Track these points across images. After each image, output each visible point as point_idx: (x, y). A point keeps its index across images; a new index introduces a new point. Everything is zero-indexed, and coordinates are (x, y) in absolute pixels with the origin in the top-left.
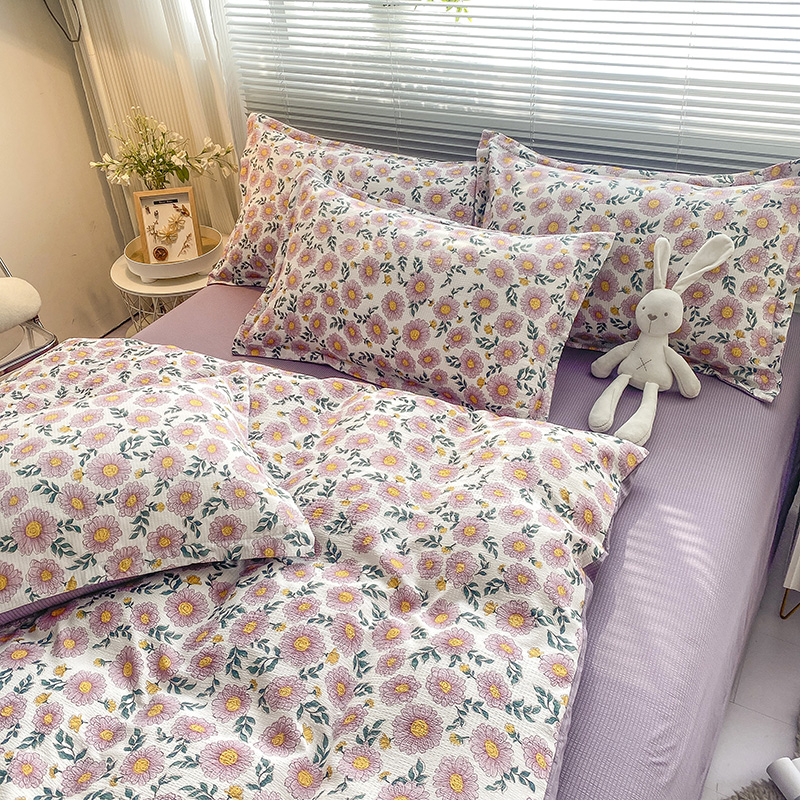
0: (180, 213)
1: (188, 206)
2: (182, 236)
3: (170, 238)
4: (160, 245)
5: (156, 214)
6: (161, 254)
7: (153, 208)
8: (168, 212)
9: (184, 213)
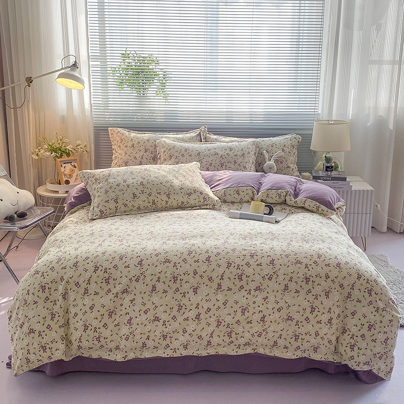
0: (72, 167)
1: (76, 165)
2: (74, 175)
3: (71, 176)
4: (66, 179)
5: (65, 167)
6: (67, 182)
7: (64, 165)
8: (69, 166)
9: (75, 167)
